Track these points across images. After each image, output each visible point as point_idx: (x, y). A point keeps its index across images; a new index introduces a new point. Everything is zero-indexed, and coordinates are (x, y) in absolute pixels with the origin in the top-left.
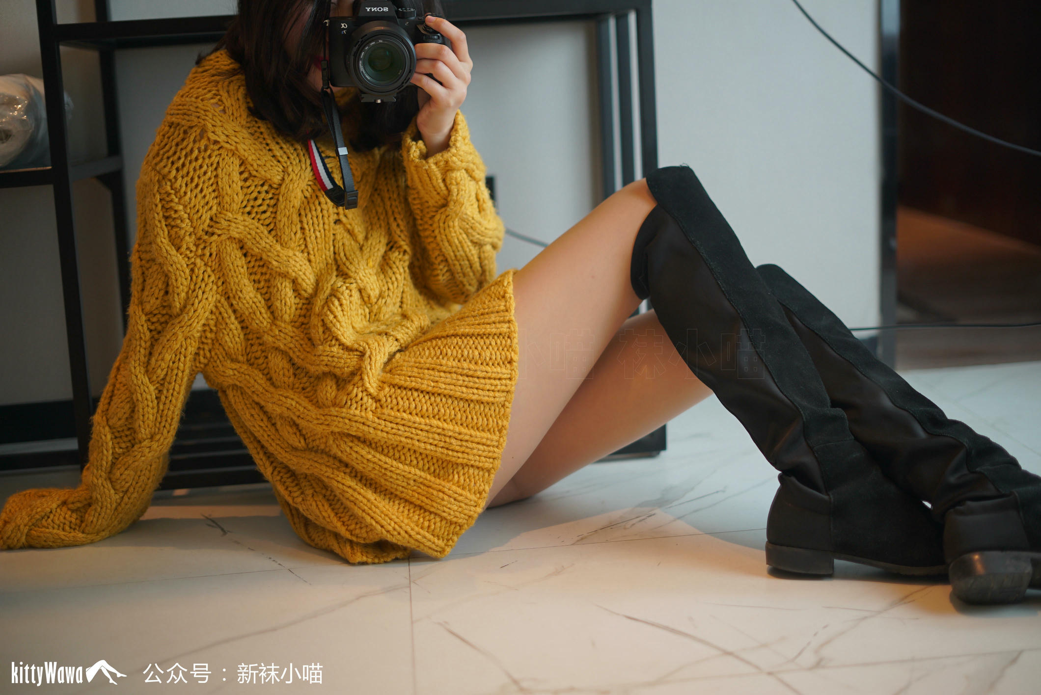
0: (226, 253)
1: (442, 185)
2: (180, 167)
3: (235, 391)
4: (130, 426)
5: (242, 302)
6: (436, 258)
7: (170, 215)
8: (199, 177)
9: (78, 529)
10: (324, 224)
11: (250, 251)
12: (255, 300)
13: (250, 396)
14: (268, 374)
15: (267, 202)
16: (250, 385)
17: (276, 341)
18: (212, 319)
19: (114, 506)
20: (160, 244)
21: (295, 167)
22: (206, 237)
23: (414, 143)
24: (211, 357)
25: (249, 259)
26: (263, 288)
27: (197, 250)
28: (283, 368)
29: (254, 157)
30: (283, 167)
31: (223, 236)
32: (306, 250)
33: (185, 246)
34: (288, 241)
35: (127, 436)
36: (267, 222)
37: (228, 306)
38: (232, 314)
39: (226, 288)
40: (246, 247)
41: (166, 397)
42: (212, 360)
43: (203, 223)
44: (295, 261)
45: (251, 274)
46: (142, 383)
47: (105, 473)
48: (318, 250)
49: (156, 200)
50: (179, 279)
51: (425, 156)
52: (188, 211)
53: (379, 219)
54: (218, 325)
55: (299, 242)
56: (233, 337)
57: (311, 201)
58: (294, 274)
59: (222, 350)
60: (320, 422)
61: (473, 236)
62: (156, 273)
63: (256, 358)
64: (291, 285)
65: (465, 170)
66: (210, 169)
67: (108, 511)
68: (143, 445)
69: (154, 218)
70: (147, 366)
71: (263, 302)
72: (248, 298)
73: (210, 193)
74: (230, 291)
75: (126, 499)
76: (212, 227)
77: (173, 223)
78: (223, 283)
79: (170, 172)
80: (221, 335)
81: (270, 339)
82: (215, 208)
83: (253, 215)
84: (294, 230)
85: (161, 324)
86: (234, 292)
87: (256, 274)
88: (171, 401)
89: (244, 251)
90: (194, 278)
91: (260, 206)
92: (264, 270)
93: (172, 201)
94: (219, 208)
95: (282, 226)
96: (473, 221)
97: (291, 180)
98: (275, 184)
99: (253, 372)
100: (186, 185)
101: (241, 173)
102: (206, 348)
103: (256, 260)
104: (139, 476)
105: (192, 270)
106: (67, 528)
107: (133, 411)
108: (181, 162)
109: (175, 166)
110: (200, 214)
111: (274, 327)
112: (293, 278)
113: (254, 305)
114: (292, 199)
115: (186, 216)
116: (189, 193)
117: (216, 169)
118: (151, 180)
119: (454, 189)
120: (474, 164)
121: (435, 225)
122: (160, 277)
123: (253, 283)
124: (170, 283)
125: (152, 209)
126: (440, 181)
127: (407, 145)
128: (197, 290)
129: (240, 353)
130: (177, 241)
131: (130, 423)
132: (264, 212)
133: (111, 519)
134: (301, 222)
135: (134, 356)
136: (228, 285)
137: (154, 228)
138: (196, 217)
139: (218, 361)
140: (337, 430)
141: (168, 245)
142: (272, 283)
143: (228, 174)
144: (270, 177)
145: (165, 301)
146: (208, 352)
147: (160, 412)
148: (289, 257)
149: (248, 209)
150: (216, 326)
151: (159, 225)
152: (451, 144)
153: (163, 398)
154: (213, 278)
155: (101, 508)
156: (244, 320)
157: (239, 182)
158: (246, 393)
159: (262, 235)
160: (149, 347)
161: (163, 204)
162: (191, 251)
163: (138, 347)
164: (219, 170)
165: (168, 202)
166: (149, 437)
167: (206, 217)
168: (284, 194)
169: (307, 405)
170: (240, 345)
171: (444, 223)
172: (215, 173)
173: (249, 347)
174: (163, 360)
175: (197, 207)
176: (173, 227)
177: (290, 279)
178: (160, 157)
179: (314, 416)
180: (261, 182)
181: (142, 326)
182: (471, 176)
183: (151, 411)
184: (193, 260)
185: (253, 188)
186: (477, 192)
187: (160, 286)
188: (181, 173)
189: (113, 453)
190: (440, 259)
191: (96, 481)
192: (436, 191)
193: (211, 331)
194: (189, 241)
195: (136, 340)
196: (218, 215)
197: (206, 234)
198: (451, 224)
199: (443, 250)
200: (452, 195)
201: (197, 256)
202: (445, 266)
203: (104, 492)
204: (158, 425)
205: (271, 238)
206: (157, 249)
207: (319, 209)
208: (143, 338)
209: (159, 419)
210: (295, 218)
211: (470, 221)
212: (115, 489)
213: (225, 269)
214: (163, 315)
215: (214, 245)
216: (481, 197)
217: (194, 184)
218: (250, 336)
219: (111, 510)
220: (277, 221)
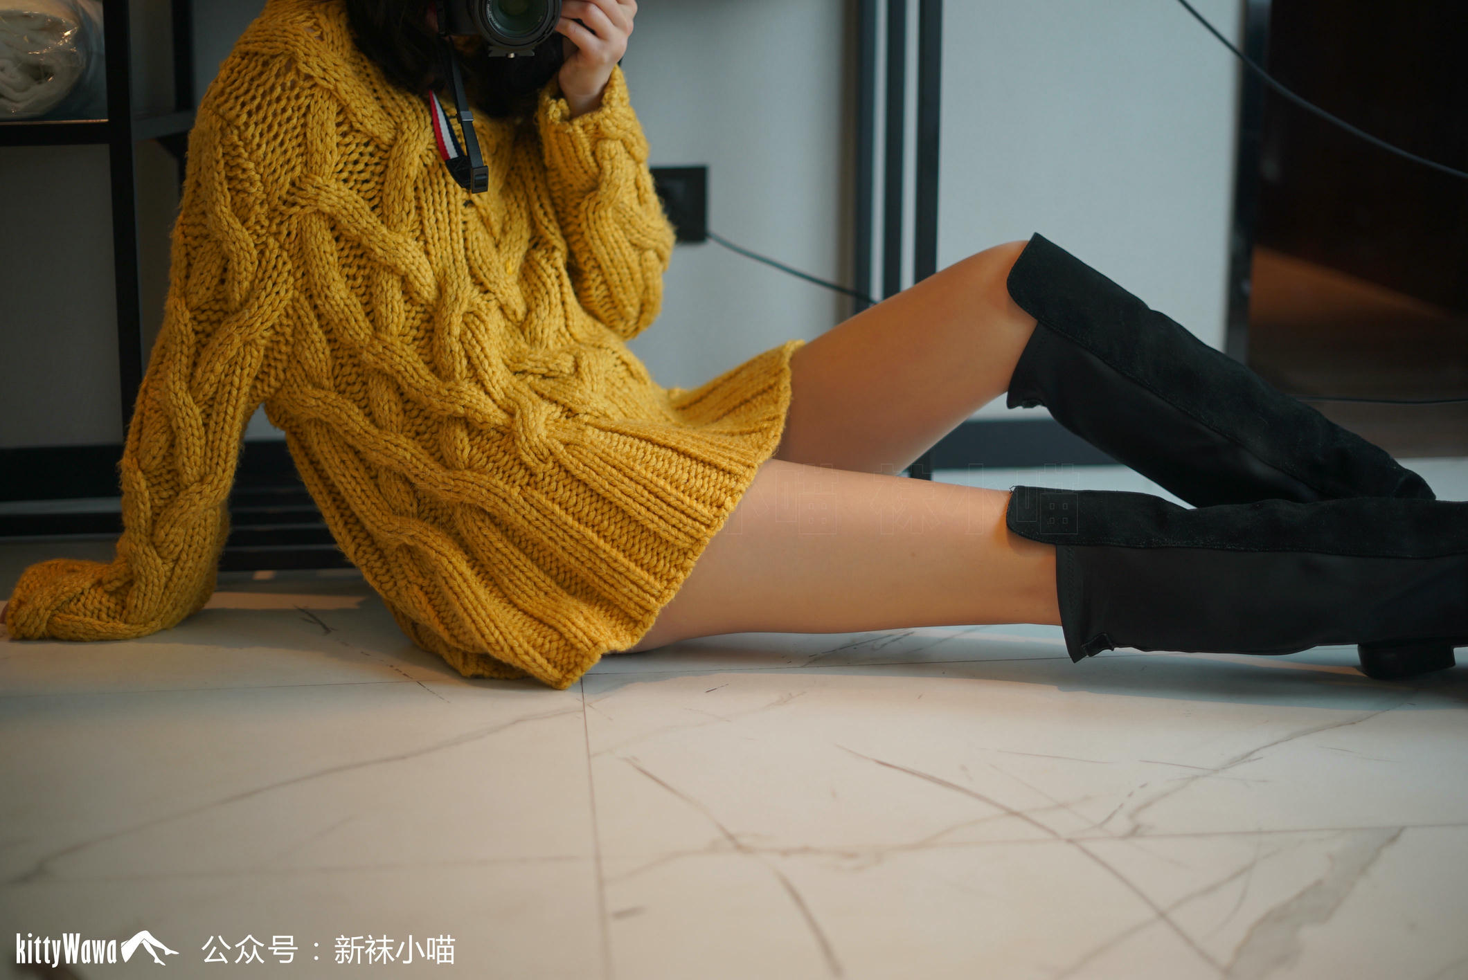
0: (311, 232)
1: (591, 160)
2: (254, 110)
3: (319, 428)
4: (170, 468)
5: (329, 303)
6: (585, 263)
7: (237, 175)
8: (280, 125)
9: (118, 617)
10: (448, 203)
11: (345, 233)
12: (348, 302)
13: (340, 436)
14: (365, 407)
15: (372, 168)
16: (342, 422)
17: (380, 361)
18: (288, 326)
19: (164, 580)
20: (219, 214)
21: (411, 125)
22: (284, 208)
23: (554, 101)
24: (286, 379)
25: (342, 245)
26: (360, 287)
27: (270, 226)
28: (388, 401)
29: (358, 103)
30: (396, 123)
31: (307, 208)
32: (422, 238)
33: (253, 219)
34: (397, 223)
35: (167, 481)
36: (370, 195)
37: (309, 308)
38: (315, 320)
39: (308, 281)
40: (339, 227)
41: (216, 423)
42: (286, 383)
43: (280, 189)
44: (406, 250)
45: (344, 266)
46: (184, 403)
47: (147, 536)
48: (439, 239)
49: (218, 154)
50: (243, 262)
51: (569, 118)
52: (262, 170)
53: (518, 206)
54: (296, 335)
55: (412, 226)
56: (318, 354)
57: (433, 171)
58: (403, 268)
59: (300, 370)
60: (450, 487)
61: (632, 235)
62: (210, 253)
63: (348, 384)
64: (400, 284)
65: (622, 141)
66: (296, 114)
67: (156, 589)
68: (190, 490)
69: (213, 178)
70: (190, 381)
71: (359, 305)
72: (337, 297)
73: (293, 148)
74: (313, 287)
75: (178, 570)
76: (293, 194)
77: (239, 187)
78: (303, 274)
79: (238, 116)
80: (300, 349)
81: (371, 358)
82: (298, 169)
83: (351, 184)
84: (407, 209)
85: (212, 323)
86: (319, 288)
87: (350, 267)
88: (223, 428)
89: (336, 234)
90: (264, 263)
91: (360, 172)
92: (363, 262)
93: (239, 156)
94: (304, 170)
95: (390, 203)
96: (631, 213)
97: (406, 141)
98: (383, 143)
99: (345, 404)
100: (261, 135)
101: (338, 125)
102: (280, 366)
103: (351, 248)
104: (192, 537)
105: (262, 253)
106: (104, 616)
107: (172, 446)
108: (256, 102)
109: (247, 108)
110: (276, 175)
111: (376, 342)
112: (402, 274)
113: (346, 309)
114: (406, 165)
115: (258, 177)
116: (264, 146)
117: (305, 115)
118: (211, 128)
119: (607, 165)
120: (634, 135)
121: (582, 216)
122: (214, 259)
123: (345, 279)
124: (230, 267)
125: (212, 166)
126: (588, 153)
127: (544, 104)
128: (266, 280)
129: (325, 376)
130: (243, 212)
131: (170, 464)
132: (367, 181)
133: (161, 601)
134: (418, 199)
135: (172, 367)
136: (311, 278)
137: (212, 193)
138: (271, 179)
139: (295, 386)
140: (468, 500)
141: (231, 216)
142: (374, 279)
143: (320, 123)
144: (378, 134)
145: (220, 293)
146: (282, 372)
147: (210, 443)
148: (399, 243)
149: (345, 175)
150: (293, 335)
151: (219, 188)
152: (604, 102)
153: (212, 424)
154: (289, 266)
155: (146, 586)
156: (332, 329)
157: (335, 136)
158: (334, 431)
159: (362, 212)
160: (194, 355)
161: (227, 161)
162: (262, 227)
163: (179, 355)
164: (310, 117)
165: (233, 158)
166: (198, 478)
167: (286, 181)
168: (396, 158)
169: (428, 462)
170: (324, 364)
171: (594, 213)
172: (302, 121)
173: (338, 368)
174: (212, 371)
175: (274, 165)
176: (238, 191)
177: (398, 274)
178: (226, 96)
179: (439, 480)
180: (365, 140)
181: (186, 325)
182: (629, 152)
183: (197, 443)
184: (264, 238)
185: (353, 147)
186: (637, 176)
187: (213, 271)
188: (254, 118)
189: (152, 507)
190: (592, 263)
191: (134, 547)
192: (582, 167)
193: (287, 342)
194: (261, 211)
195: (176, 345)
196: (304, 179)
197: (284, 204)
198: (603, 213)
199: (595, 251)
200: (605, 174)
201: (271, 234)
202: (598, 275)
203: (148, 562)
204: (208, 461)
205: (374, 216)
206: (214, 221)
207: (443, 182)
208: (186, 342)
209: (209, 454)
210: (410, 192)
211: (626, 212)
212: (162, 558)
213: (308, 255)
214: (215, 312)
215: (294, 220)
216: (641, 183)
217: (272, 134)
218: (340, 353)
219: (159, 587)
220: (384, 195)
